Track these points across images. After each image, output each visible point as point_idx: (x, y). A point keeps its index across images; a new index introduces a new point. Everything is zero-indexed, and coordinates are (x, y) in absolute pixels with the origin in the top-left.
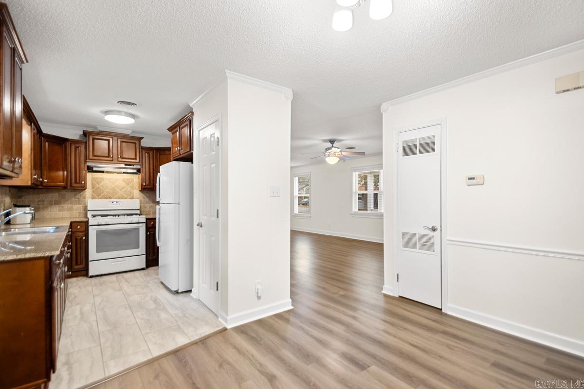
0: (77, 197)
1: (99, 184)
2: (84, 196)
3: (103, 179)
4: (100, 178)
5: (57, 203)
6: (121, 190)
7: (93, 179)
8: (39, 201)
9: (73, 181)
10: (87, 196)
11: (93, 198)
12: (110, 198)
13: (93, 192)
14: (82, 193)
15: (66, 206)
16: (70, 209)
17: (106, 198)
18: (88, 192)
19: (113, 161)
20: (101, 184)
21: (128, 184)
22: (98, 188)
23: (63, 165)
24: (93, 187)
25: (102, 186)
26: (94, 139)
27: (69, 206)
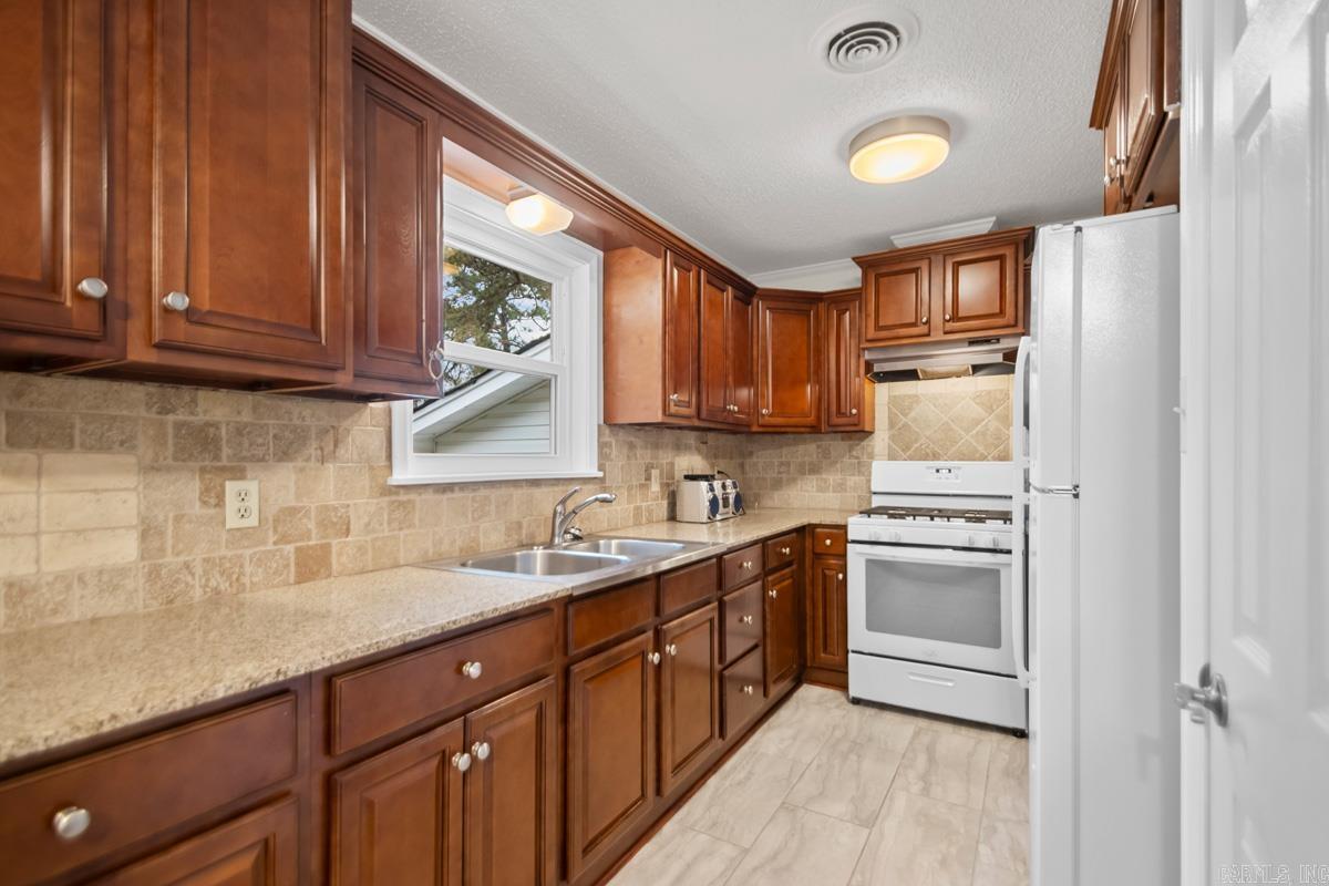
0: (854, 453)
1: (905, 415)
2: (869, 450)
3: (916, 399)
4: (909, 396)
5: (814, 469)
6: (967, 431)
7: (893, 401)
8: (782, 464)
9: (834, 408)
10: (876, 450)
11: (892, 457)
12: (936, 457)
13: (892, 438)
14: (865, 443)
15: (832, 478)
16: (841, 487)
17: (925, 458)
18: (881, 439)
19: (928, 335)
20: (913, 414)
21: (990, 410)
22: (905, 425)
23: (809, 366)
24: (892, 425)
25: (915, 420)
26: (878, 277)
27: (838, 477)
